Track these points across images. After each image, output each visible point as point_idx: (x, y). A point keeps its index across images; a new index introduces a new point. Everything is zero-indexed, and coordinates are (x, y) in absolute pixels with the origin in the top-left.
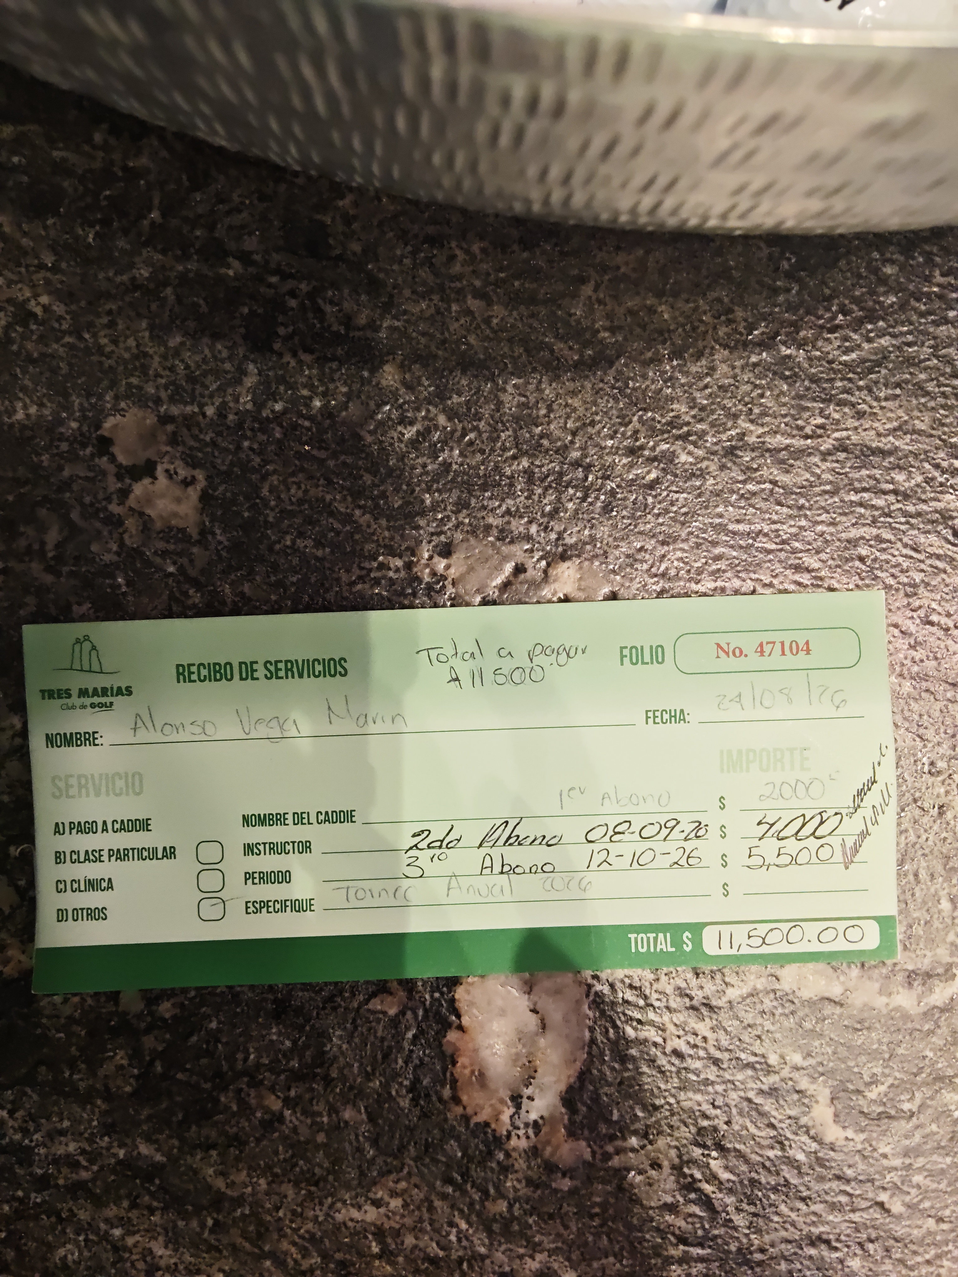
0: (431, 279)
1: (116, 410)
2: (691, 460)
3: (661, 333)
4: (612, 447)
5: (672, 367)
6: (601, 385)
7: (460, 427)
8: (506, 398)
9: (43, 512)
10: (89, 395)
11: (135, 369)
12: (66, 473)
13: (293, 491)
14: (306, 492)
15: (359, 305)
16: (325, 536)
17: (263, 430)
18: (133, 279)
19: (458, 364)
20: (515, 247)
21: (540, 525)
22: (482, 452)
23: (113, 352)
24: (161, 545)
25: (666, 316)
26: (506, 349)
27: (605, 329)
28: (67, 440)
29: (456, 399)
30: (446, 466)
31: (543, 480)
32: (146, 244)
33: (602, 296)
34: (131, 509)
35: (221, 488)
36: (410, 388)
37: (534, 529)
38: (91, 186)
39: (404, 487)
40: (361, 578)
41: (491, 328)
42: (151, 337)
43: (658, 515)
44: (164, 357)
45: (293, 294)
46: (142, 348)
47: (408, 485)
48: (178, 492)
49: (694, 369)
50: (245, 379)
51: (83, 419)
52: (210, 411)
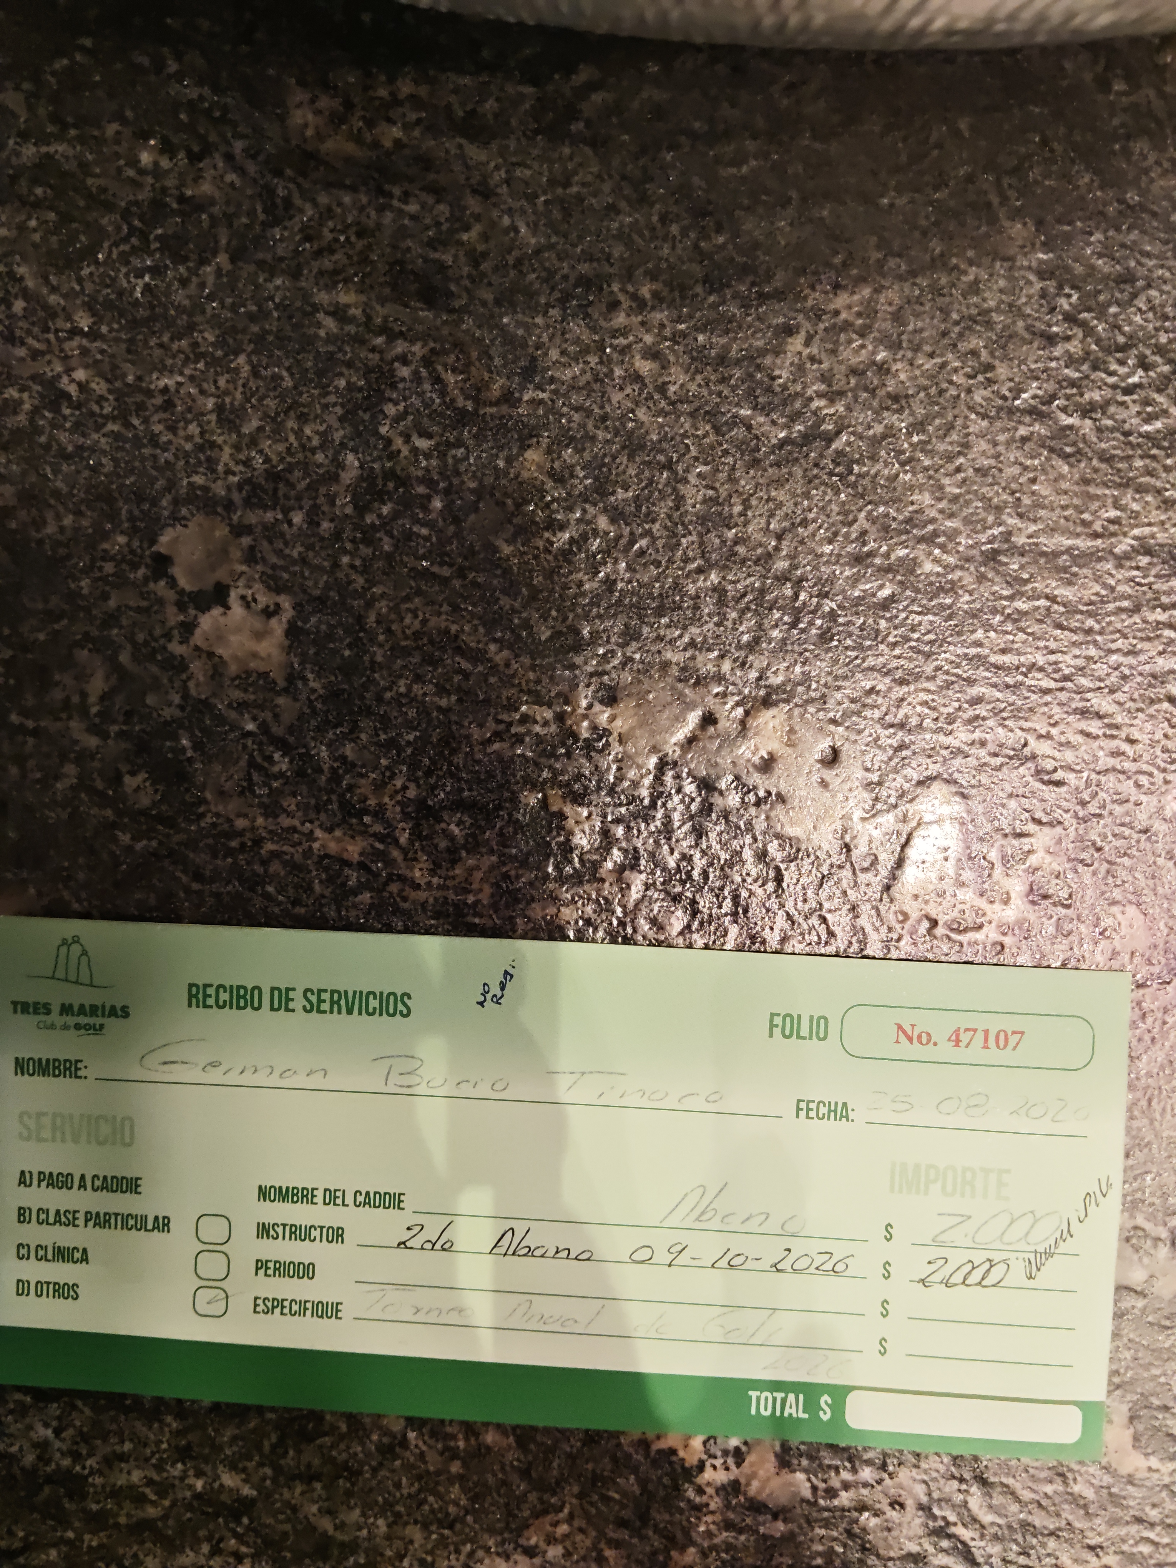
0: (587, 337)
1: (176, 519)
2: (939, 569)
3: (896, 398)
4: (831, 554)
5: (911, 445)
6: (815, 471)
7: (626, 531)
8: (688, 491)
9: (83, 655)
10: (140, 498)
11: (200, 463)
12: (112, 603)
13: (407, 621)
14: (424, 622)
15: (491, 372)
16: (450, 680)
17: (368, 540)
18: (196, 344)
19: (624, 447)
20: (699, 289)
21: (735, 661)
22: (658, 564)
23: (170, 442)
24: (237, 695)
25: (903, 376)
26: (687, 426)
27: (820, 395)
28: (112, 559)
29: (621, 494)
30: (610, 583)
31: (738, 601)
32: (211, 298)
33: (814, 350)
34: (197, 648)
36: (559, 479)
37: (726, 666)
38: (136, 222)
39: (554, 613)
40: (498, 736)
41: (666, 398)
42: (220, 421)
43: (895, 644)
44: (237, 448)
45: (404, 360)
46: (207, 436)
47: (558, 611)
48: (258, 624)
49: (941, 447)
50: (343, 475)
51: (133, 532)
52: (297, 518)
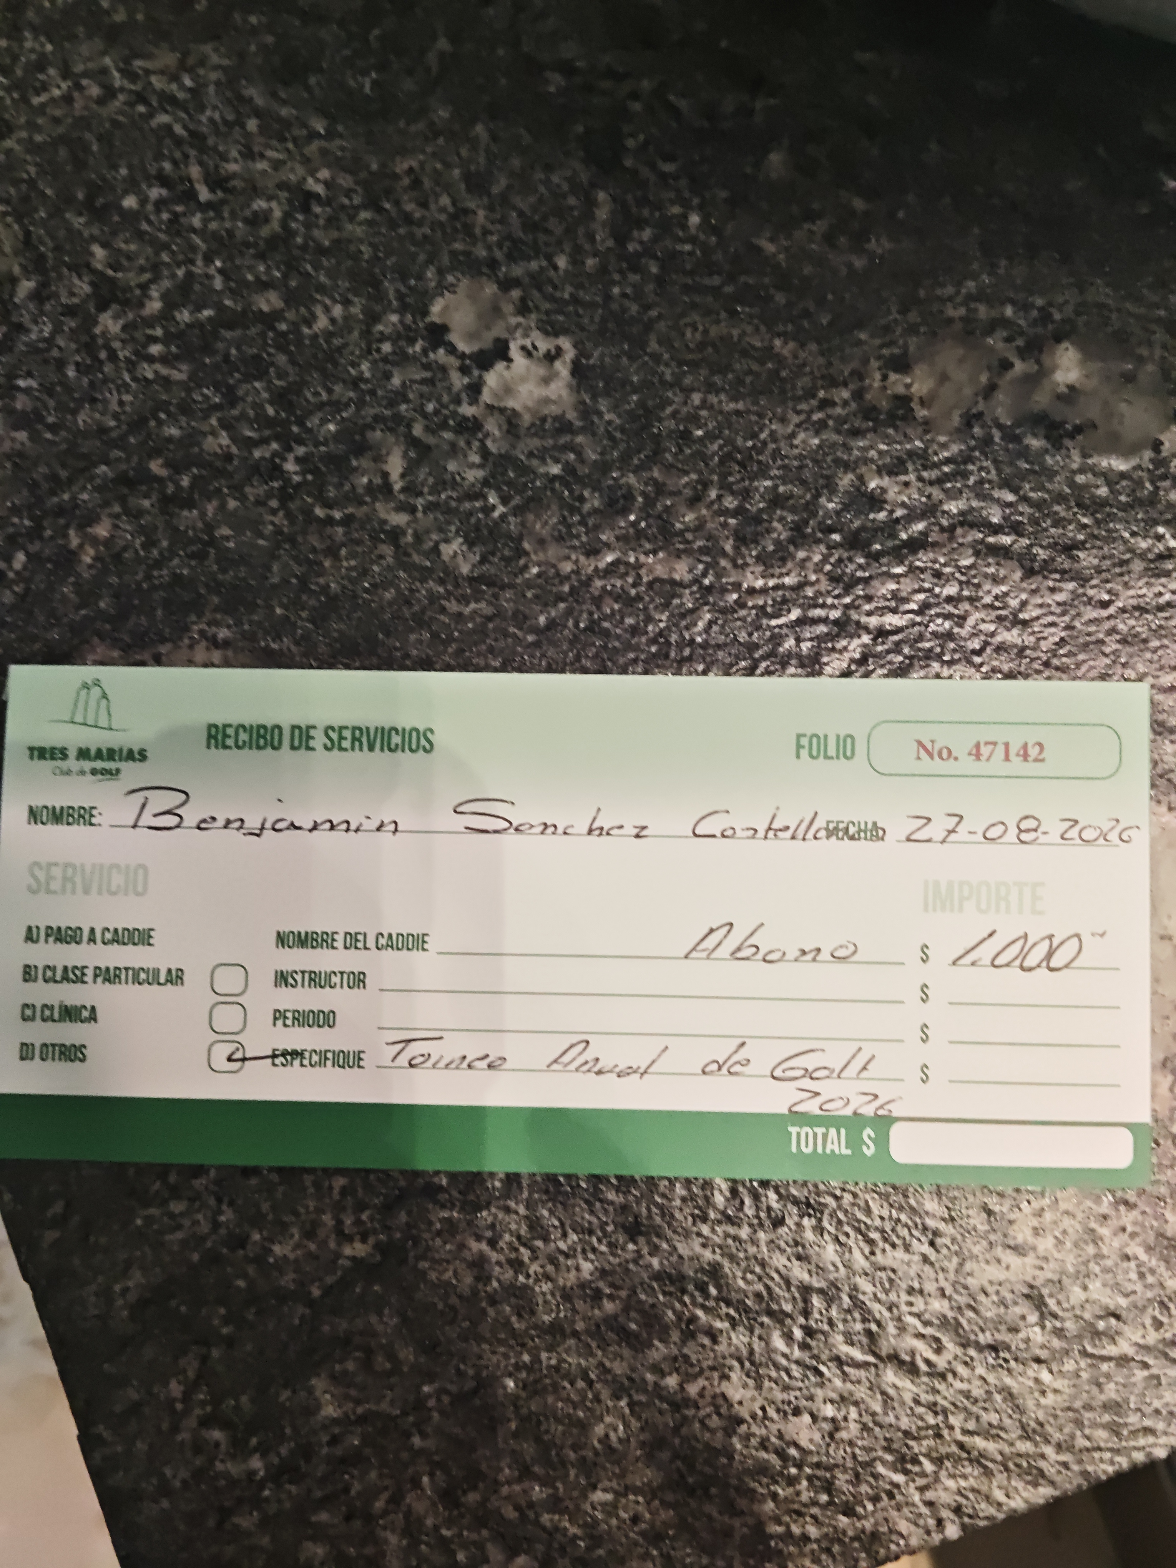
1: (443, 288)
9: (376, 436)
11: (456, 231)
12: (396, 381)
13: (689, 334)
15: (720, 92)
24: (535, 443)
28: (388, 338)
34: (488, 406)
35: (596, 354)
36: (808, 174)
39: (830, 297)
42: (468, 187)
45: (634, 96)
46: (459, 205)
47: (834, 294)
48: (542, 370)
50: (597, 212)
51: (403, 309)
52: (562, 262)
